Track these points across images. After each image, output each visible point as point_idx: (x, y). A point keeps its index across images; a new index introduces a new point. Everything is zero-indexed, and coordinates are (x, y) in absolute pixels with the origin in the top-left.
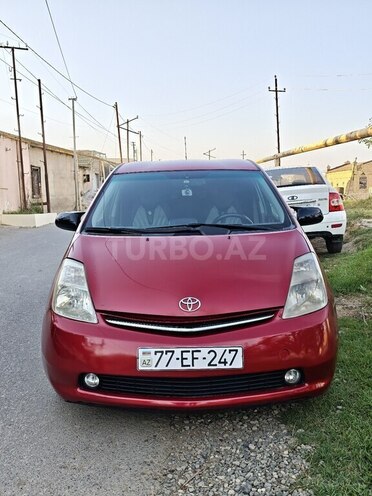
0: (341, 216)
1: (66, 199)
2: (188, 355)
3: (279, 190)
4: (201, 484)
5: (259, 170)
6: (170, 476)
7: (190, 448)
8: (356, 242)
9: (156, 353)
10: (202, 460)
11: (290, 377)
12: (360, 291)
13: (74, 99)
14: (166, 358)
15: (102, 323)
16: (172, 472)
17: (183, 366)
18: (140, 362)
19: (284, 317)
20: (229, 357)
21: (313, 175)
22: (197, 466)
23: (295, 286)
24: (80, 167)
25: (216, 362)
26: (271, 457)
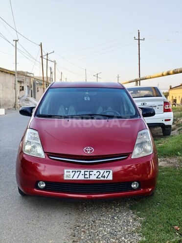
0: (170, 115)
1: (9, 101)
2: (88, 173)
3: (134, 99)
4: (92, 231)
5: (124, 88)
6: (78, 228)
7: (87, 218)
8: (179, 130)
9: (72, 172)
10: (93, 223)
11: (134, 186)
12: (177, 155)
13: (16, 41)
14: (77, 174)
15: (47, 158)
16: (79, 226)
17: (85, 178)
18: (65, 176)
19: (132, 158)
20: (106, 174)
21: (156, 92)
22: (90, 224)
23: (138, 144)
24: (18, 81)
25: (100, 176)
26: (124, 222)
